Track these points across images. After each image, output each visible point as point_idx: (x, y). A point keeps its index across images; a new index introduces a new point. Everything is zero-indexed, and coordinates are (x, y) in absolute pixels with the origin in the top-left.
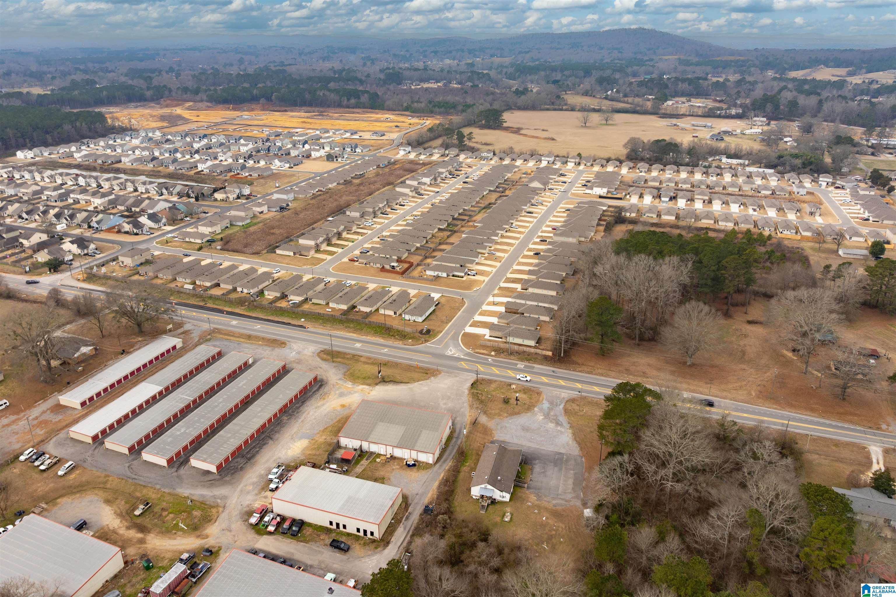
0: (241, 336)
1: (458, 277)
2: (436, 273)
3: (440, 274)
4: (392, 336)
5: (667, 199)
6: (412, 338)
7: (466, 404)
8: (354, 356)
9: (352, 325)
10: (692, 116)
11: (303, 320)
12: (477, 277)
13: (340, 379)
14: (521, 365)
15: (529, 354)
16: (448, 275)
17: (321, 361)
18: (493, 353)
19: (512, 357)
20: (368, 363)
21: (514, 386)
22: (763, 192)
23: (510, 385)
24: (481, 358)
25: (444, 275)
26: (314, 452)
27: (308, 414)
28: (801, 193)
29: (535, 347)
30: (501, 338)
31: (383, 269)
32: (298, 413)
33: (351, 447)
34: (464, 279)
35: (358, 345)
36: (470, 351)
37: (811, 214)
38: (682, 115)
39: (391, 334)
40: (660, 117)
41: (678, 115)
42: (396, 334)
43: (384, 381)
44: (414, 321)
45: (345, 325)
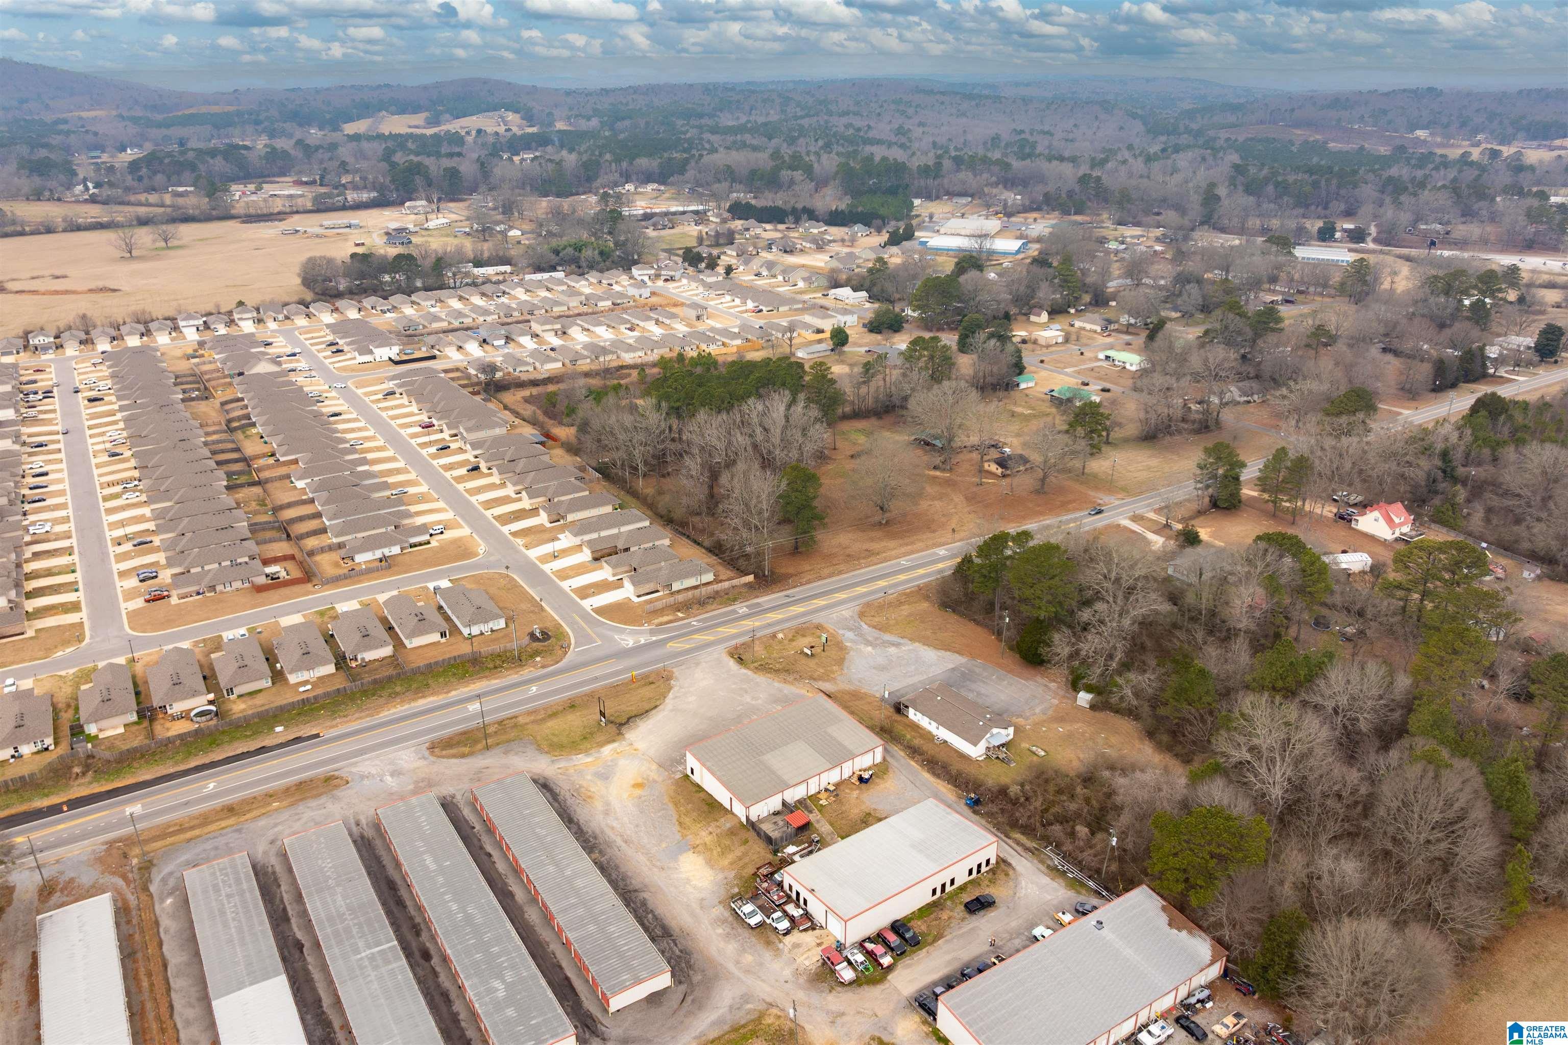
0: (205, 820)
1: (420, 544)
2: (378, 554)
3: (386, 552)
4: (495, 667)
5: (502, 342)
6: (537, 653)
7: (776, 684)
8: (500, 723)
9: (398, 689)
10: (297, 212)
11: (279, 729)
12: (449, 535)
13: (553, 761)
14: (741, 608)
15: (727, 592)
16: (402, 549)
17: (463, 760)
18: (680, 615)
19: (709, 607)
20: (543, 720)
21: (780, 636)
22: (601, 304)
23: (774, 636)
24: (681, 627)
25: (396, 550)
26: (731, 857)
27: (613, 828)
28: (644, 296)
29: (717, 581)
30: (657, 591)
31: (260, 589)
32: (595, 838)
33: (766, 814)
34: (434, 543)
35: (474, 707)
36: (646, 627)
37: (698, 318)
38: (279, 213)
39: (491, 666)
40: (244, 222)
41: (272, 214)
42: (498, 662)
43: (622, 725)
44: (492, 631)
45: (385, 693)
